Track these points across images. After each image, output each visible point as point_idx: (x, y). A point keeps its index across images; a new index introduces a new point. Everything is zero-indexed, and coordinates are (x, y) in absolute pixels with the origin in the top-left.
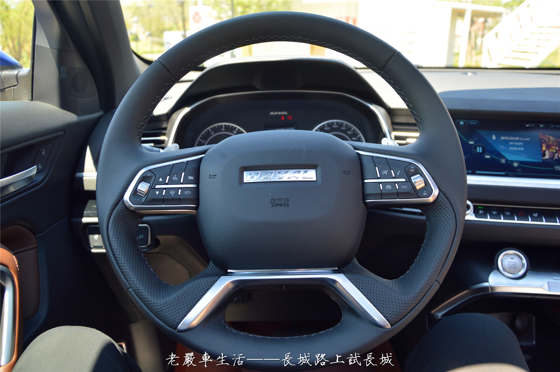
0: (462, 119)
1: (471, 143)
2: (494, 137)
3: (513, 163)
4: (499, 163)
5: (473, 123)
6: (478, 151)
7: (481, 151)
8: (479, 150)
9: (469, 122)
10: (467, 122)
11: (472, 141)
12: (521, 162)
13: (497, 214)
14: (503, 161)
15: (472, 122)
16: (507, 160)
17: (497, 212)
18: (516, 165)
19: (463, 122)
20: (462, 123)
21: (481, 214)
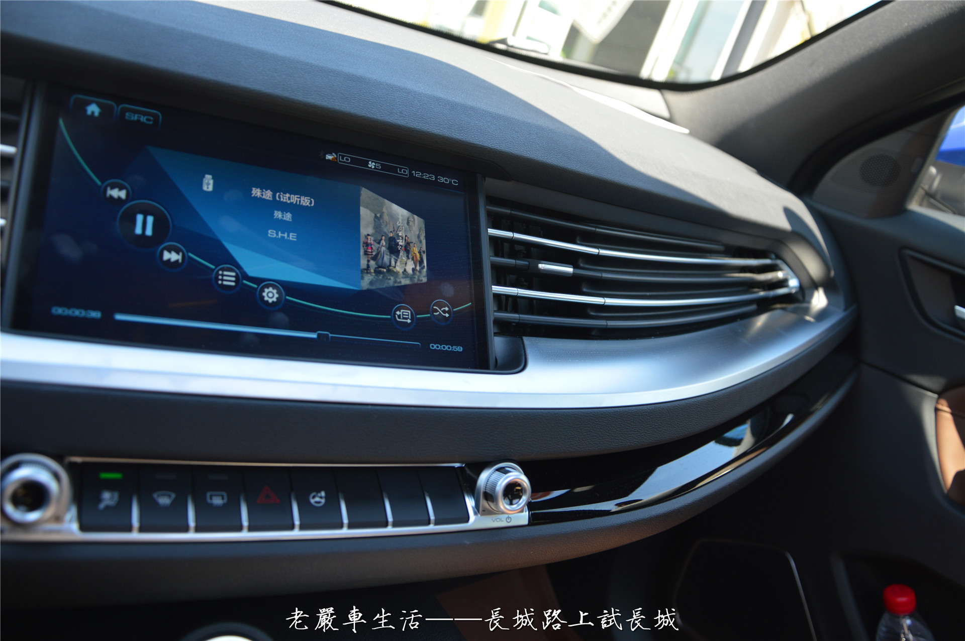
0: (97, 94)
1: (115, 193)
2: (208, 183)
3: (262, 291)
4: (210, 283)
5: (138, 116)
6: (138, 230)
7: (149, 232)
8: (144, 225)
9: (124, 111)
10: (117, 109)
11: (121, 188)
12: (288, 288)
13: (173, 503)
14: (229, 278)
15: (135, 112)
16: (242, 276)
17: (173, 495)
18: (271, 295)
19: (100, 105)
20: (93, 109)
21: (107, 508)
